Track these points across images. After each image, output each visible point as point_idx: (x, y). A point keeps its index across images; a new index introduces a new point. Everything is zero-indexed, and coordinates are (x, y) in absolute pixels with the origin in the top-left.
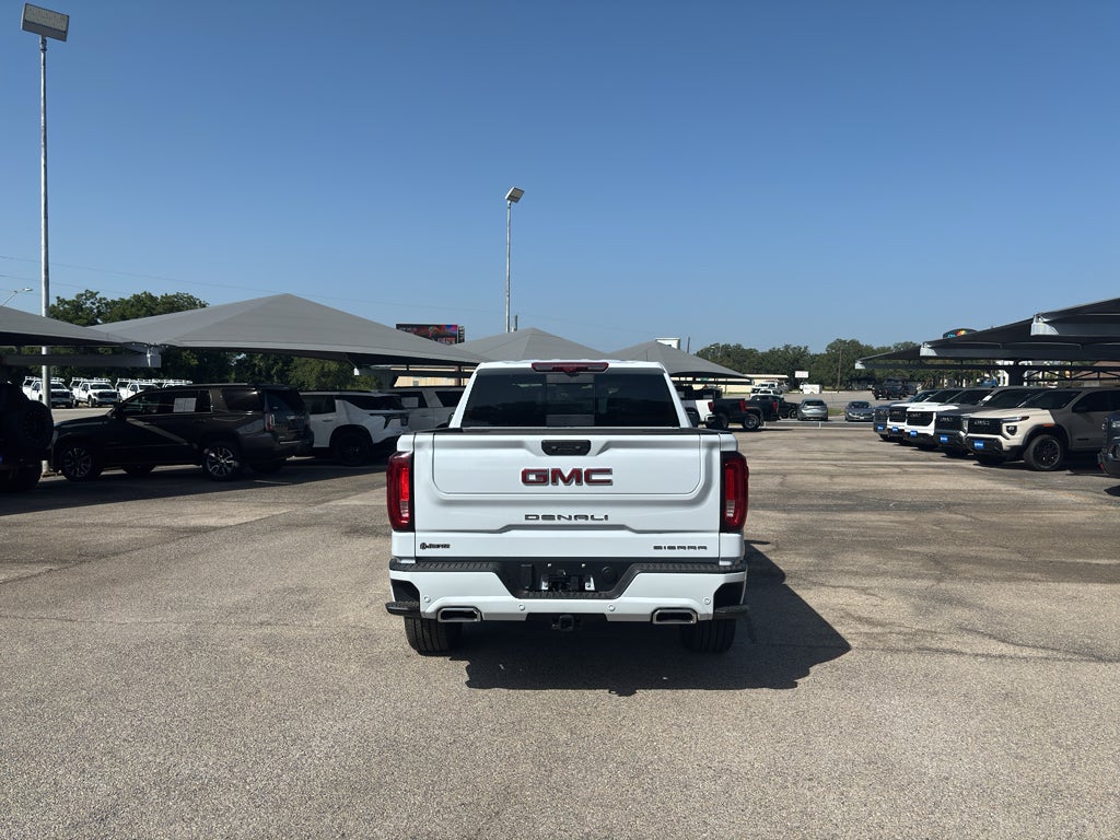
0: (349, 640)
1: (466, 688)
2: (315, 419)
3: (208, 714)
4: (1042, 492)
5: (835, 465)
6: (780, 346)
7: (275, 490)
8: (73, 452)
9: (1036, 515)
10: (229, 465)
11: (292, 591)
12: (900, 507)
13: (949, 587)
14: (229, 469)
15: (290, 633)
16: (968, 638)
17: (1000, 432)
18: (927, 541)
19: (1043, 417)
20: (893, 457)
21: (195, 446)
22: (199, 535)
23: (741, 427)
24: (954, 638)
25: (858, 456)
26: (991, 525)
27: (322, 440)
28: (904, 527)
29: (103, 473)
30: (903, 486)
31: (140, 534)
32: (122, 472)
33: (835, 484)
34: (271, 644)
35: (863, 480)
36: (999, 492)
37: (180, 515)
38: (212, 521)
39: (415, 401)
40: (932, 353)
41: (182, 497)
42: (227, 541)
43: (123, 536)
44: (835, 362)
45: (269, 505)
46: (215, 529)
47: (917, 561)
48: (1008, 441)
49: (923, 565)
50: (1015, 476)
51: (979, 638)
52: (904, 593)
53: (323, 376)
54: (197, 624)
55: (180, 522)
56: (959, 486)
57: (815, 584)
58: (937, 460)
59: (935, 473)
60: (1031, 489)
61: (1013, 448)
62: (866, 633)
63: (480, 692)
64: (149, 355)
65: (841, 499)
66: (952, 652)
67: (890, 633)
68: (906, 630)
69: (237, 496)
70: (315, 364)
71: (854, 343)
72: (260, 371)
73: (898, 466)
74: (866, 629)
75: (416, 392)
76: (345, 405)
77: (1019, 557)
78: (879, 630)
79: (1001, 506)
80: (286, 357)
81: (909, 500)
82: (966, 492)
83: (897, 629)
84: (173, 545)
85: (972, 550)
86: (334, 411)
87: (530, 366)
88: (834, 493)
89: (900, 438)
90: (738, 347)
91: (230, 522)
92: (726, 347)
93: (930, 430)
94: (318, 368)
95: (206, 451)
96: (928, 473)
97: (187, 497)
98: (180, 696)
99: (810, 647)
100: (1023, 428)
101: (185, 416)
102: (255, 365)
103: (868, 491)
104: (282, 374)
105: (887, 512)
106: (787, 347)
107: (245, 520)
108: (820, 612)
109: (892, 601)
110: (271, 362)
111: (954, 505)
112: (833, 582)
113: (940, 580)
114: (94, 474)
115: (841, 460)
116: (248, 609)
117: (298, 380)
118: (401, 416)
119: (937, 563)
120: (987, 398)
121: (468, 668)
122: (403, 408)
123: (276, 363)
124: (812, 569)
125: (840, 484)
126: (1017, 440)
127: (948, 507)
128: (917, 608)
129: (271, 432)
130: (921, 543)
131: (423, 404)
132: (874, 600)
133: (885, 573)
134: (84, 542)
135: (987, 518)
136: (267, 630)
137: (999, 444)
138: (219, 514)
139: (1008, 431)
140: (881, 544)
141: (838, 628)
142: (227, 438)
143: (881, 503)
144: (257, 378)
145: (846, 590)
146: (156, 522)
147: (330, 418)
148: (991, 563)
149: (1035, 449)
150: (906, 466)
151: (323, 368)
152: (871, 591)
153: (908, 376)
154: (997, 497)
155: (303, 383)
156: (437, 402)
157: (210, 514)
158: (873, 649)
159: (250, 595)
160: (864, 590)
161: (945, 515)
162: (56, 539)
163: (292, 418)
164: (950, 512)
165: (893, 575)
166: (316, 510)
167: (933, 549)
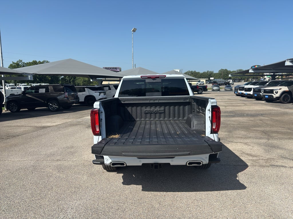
0: (85, 166)
1: (122, 185)
2: (79, 94)
3: (33, 199)
4: (287, 110)
5: (225, 103)
6: (206, 71)
7: (68, 114)
8: (12, 104)
9: (289, 117)
10: (56, 107)
11: (68, 148)
12: (248, 115)
13: (272, 142)
14: (56, 108)
15: (66, 163)
16: (285, 161)
17: (273, 93)
18: (259, 126)
19: (285, 89)
20: (241, 100)
21: (46, 102)
22: (44, 129)
23: (197, 93)
24: (281, 161)
25: (231, 100)
26: (277, 120)
27: (82, 99)
28: (251, 122)
29: (21, 110)
30: (246, 109)
31: (27, 129)
32: (27, 109)
33: (227, 109)
34: (59, 169)
35: (235, 107)
36: (275, 110)
37: (40, 122)
38: (49, 124)
39: (108, 88)
40: (252, 71)
41: (42, 117)
42: (52, 131)
43: (22, 130)
44: (221, 75)
45: (66, 118)
46: (49, 127)
47: (258, 133)
48: (275, 96)
49: (261, 134)
50: (278, 105)
51: (289, 161)
52: (259, 144)
53: (84, 82)
54: (37, 160)
55: (40, 125)
56: (263, 109)
57: (230, 142)
58: (253, 101)
59: (255, 105)
60: (284, 109)
61: (277, 97)
62: (252, 160)
63: (127, 186)
64: (29, 77)
65: (230, 113)
66: (282, 166)
67: (259, 159)
68: (265, 158)
69: (57, 116)
70: (82, 79)
71: (226, 70)
72: (68, 80)
73: (243, 103)
74: (251, 158)
75: (108, 86)
76: (88, 89)
77: (289, 131)
78: (255, 158)
79: (277, 115)
80: (74, 77)
81: (250, 113)
82: (265, 110)
83: (261, 158)
84: (36, 132)
85: (275, 129)
86: (85, 91)
87: (140, 77)
88: (228, 111)
89: (242, 95)
90: (195, 71)
91: (54, 124)
92: (192, 72)
93: (251, 93)
94: (83, 80)
95: (49, 103)
96: (253, 105)
97: (43, 117)
98: (26, 190)
99: (235, 165)
100: (280, 92)
101: (42, 94)
102: (66, 79)
103: (237, 111)
104: (73, 81)
105: (244, 117)
106: (208, 71)
107: (58, 124)
108: (234, 152)
109: (256, 148)
110: (70, 78)
111: (263, 114)
112: (235, 141)
113: (269, 139)
114: (18, 111)
115: (226, 102)
116: (54, 155)
117: (78, 83)
118: (104, 92)
119: (265, 133)
120: (267, 84)
121: (123, 177)
122: (104, 90)
123: (71, 78)
124: (227, 136)
125: (228, 109)
126: (278, 95)
127: (262, 115)
128: (265, 149)
129: (67, 98)
130: (258, 127)
131: (110, 89)
132: (250, 147)
133: (250, 137)
134: (10, 132)
135: (275, 118)
136: (59, 163)
137: (273, 96)
138: (51, 122)
139: (275, 93)
140: (247, 128)
141: (241, 158)
142: (55, 100)
143: (242, 114)
144: (67, 83)
145: (240, 144)
146: (33, 125)
147: (84, 93)
148: (282, 133)
149: (283, 97)
150: (246, 103)
151: (84, 79)
152: (248, 144)
153: (240, 78)
154: (275, 112)
155: (79, 84)
156: (114, 88)
157: (49, 122)
158: (256, 166)
159: (56, 149)
160: (246, 144)
161: (262, 118)
162: (2, 131)
163: (73, 93)
164: (263, 117)
165: (253, 138)
166: (79, 120)
167: (262, 129)
